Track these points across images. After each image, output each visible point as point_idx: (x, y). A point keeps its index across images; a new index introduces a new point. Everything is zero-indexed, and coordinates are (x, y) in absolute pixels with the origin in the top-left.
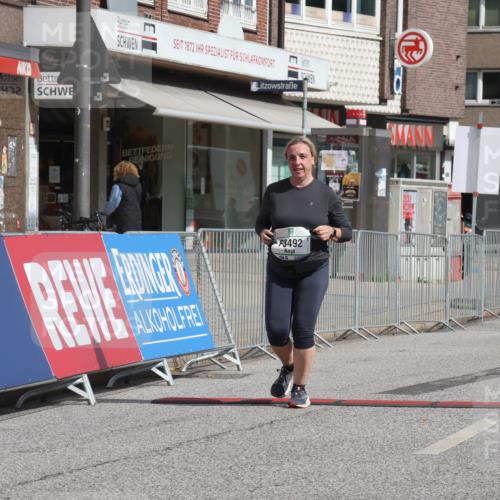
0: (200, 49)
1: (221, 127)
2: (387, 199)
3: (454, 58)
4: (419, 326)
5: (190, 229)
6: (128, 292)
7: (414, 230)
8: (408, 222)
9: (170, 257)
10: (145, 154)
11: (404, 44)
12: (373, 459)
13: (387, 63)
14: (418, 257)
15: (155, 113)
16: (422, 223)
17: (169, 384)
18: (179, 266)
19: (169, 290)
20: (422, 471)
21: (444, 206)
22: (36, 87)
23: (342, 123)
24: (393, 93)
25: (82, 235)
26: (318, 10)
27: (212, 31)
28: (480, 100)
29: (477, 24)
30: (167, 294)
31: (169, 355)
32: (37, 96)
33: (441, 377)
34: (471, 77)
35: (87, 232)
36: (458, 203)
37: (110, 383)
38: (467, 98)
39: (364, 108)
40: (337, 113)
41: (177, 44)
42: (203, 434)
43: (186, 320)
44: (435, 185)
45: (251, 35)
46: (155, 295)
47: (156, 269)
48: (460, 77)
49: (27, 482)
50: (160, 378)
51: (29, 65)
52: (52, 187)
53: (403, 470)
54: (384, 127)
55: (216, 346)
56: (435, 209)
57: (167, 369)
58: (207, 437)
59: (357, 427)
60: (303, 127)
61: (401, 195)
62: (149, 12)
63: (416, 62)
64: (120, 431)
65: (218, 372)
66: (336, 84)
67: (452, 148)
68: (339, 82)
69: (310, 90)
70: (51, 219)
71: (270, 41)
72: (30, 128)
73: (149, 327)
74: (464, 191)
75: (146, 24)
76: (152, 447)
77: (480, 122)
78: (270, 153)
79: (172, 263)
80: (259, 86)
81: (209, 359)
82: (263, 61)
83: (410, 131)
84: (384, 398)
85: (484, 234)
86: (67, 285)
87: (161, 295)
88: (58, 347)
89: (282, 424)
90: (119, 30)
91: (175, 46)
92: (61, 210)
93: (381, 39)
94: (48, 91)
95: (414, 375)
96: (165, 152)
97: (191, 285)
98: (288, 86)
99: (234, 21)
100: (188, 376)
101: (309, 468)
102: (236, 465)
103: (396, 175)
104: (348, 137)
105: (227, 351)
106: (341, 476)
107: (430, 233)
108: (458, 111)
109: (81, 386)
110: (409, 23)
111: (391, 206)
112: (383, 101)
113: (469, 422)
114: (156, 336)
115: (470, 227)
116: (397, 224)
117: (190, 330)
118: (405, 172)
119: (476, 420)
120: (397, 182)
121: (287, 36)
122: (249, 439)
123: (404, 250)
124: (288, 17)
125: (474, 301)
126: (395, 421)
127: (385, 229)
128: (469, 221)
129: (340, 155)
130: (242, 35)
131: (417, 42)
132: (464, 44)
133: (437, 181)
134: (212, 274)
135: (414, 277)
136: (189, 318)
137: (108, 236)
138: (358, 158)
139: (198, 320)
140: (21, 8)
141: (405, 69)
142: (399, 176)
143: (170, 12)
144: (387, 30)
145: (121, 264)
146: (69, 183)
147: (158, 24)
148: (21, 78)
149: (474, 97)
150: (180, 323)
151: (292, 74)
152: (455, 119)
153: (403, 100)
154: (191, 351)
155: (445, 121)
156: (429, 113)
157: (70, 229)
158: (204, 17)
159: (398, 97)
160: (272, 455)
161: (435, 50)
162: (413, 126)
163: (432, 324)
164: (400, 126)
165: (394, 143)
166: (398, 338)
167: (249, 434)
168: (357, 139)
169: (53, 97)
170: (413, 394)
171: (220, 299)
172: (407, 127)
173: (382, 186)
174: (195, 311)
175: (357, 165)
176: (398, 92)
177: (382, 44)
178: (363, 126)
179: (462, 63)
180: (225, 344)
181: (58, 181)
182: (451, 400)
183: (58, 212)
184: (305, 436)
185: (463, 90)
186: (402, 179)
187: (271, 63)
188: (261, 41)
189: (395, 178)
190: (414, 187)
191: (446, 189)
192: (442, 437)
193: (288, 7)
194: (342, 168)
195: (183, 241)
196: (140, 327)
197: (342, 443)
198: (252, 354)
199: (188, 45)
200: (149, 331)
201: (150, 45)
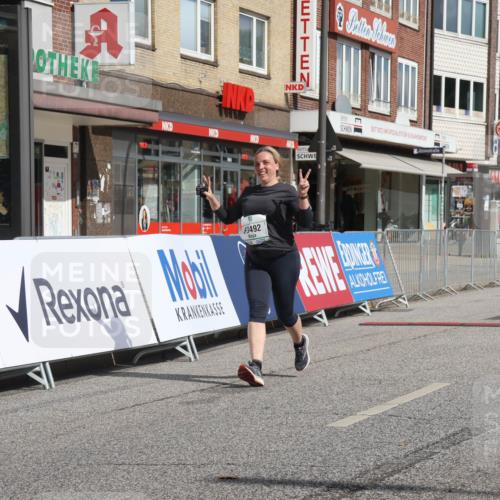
0: (386, 131)
1: (397, 174)
2: (489, 212)
5: (380, 230)
6: (346, 265)
9: (369, 245)
10: (355, 189)
11: (499, 127)
13: (489, 138)
15: (361, 167)
17: (368, 315)
18: (374, 250)
22: (297, 154)
23: (464, 170)
24: (493, 154)
25: (321, 234)
26: (451, 109)
27: (393, 122)
31: (368, 299)
32: (297, 159)
35: (323, 232)
37: (336, 315)
39: (477, 162)
40: (461, 165)
41: (373, 129)
42: (388, 342)
43: (378, 280)
45: (414, 123)
47: (361, 252)
50: (363, 312)
51: (293, 142)
54: (488, 173)
55: (395, 294)
57: (367, 307)
58: (390, 344)
60: (443, 173)
61: (497, 210)
62: (358, 112)
65: (395, 308)
66: (461, 149)
68: (463, 148)
69: (447, 153)
71: (424, 126)
73: (357, 283)
75: (356, 119)
76: (359, 349)
78: (424, 188)
79: (370, 249)
80: (418, 151)
81: (391, 301)
82: (420, 137)
84: (488, 322)
86: (313, 261)
87: (363, 266)
88: (308, 294)
89: (431, 337)
90: (341, 122)
93: (486, 124)
94: (303, 156)
96: (366, 188)
97: (381, 261)
98: (434, 151)
99: (405, 115)
100: (379, 310)
103: (494, 199)
104: (467, 178)
105: (400, 297)
109: (321, 316)
111: (491, 217)
112: (487, 158)
114: (361, 288)
116: (495, 226)
117: (380, 285)
120: (495, 203)
121: (434, 124)
124: (434, 113)
127: (488, 228)
129: (463, 188)
130: (409, 122)
134: (392, 255)
136: (380, 278)
137: (334, 234)
138: (473, 190)
139: (385, 280)
140: (288, 112)
143: (370, 112)
144: (490, 119)
147: (363, 118)
148: (289, 149)
150: (375, 282)
151: (437, 144)
154: (381, 296)
158: (388, 114)
159: (496, 156)
164: (497, 172)
165: (493, 181)
167: (413, 342)
168: (472, 179)
169: (308, 159)
171: (396, 268)
173: (486, 204)
174: (383, 275)
175: (472, 193)
176: (496, 153)
177: (487, 127)
178: (476, 172)
180: (400, 293)
186: (498, 201)
187: (425, 138)
188: (419, 126)
193: (434, 107)
194: (464, 195)
195: (376, 236)
196: (352, 284)
197: (464, 347)
198: (414, 298)
199: (380, 130)
200: (357, 286)
201: (358, 130)
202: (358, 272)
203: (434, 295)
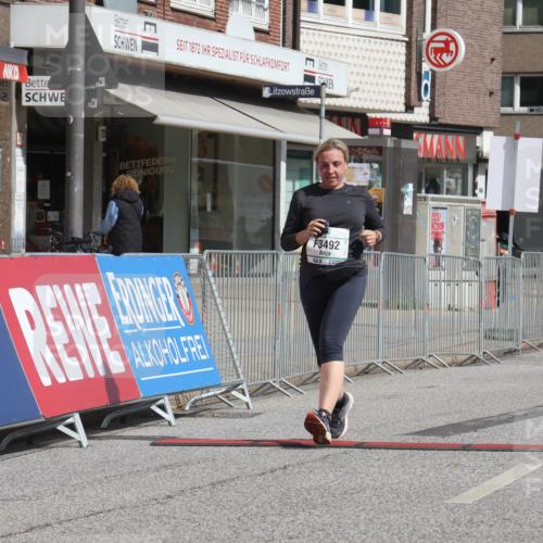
0: (206, 50)
1: (229, 137)
2: (413, 217)
3: (489, 61)
4: (449, 359)
5: (195, 251)
6: (124, 321)
7: (443, 252)
8: (437, 243)
9: (172, 282)
10: (145, 167)
11: (433, 45)
12: (399, 508)
13: (414, 67)
14: (449, 282)
15: (156, 122)
16: (453, 245)
17: (170, 424)
18: (182, 292)
19: (170, 318)
20: (454, 522)
21: (477, 225)
22: (24, 93)
23: (363, 132)
24: (420, 99)
25: (73, 257)
26: (338, 8)
27: (220, 31)
28: (518, 108)
29: (514, 23)
30: (168, 323)
31: (170, 391)
32: (24, 103)
33: (475, 417)
34: (507, 81)
35: (80, 254)
36: (493, 221)
37: (105, 424)
38: (503, 106)
39: (388, 116)
40: (358, 121)
41: (181, 45)
42: (208, 480)
43: (189, 352)
44: (467, 201)
45: (263, 35)
46: (155, 324)
47: (157, 295)
48: (495, 82)
49: (10, 535)
50: (160, 418)
51: (16, 68)
52: (41, 204)
53: (432, 522)
54: (411, 138)
55: (223, 381)
56: (467, 228)
57: (169, 407)
58: (213, 484)
59: (380, 473)
60: (320, 137)
61: (430, 212)
62: (150, 10)
63: (446, 65)
64: (115, 476)
65: (226, 411)
66: (357, 89)
67: (486, 161)
68: (361, 87)
69: (329, 96)
70: (40, 239)
71: (284, 42)
72: (17, 138)
73: (147, 359)
74: (500, 209)
75: (146, 23)
76: (151, 495)
77: (517, 131)
78: (283, 166)
79: (174, 289)
80: (272, 92)
81: (216, 396)
82: (276, 64)
83: (439, 141)
84: (410, 440)
85: (522, 256)
86: (57, 313)
87: (161, 324)
89: (296, 470)
90: (116, 29)
91: (179, 47)
92: (50, 230)
93: (407, 39)
94: (37, 97)
95: (444, 414)
96: (168, 165)
97: (196, 314)
98: (304, 92)
99: (244, 20)
100: (192, 415)
101: (327, 519)
102: (245, 514)
103: (423, 191)
104: (370, 148)
105: (235, 387)
106: (362, 527)
107: (461, 254)
108: (493, 120)
109: (72, 427)
110: (439, 22)
111: (418, 225)
112: (409, 108)
113: (505, 467)
114: (154, 370)
115: (507, 249)
116: (425, 245)
117: (194, 363)
118: (434, 187)
119: (513, 466)
120: (425, 199)
121: (304, 37)
122: (259, 486)
123: (433, 275)
124: (304, 16)
125: (511, 331)
126: (423, 466)
127: (412, 251)
128: (506, 242)
129: (361, 168)
130: (252, 35)
131: (447, 43)
132: (499, 45)
133: (470, 197)
134: (219, 301)
135: (444, 305)
136: (193, 350)
137: (102, 258)
138: (382, 171)
139: (204, 353)
140: (8, 5)
141: (434, 73)
142: (427, 192)
143: (173, 10)
144: (414, 30)
145: (117, 289)
146: (60, 200)
147: (159, 23)
148: (7, 82)
149: (511, 104)
150: (183, 356)
151: (308, 78)
152: (489, 129)
153: (432, 107)
154: (196, 386)
155: (478, 130)
156: (460, 121)
157: (61, 250)
158: (211, 15)
159: (426, 104)
160: (286, 504)
161: (467, 52)
162: (443, 137)
163: (464, 358)
164: (429, 136)
165: (421, 155)
166: (427, 372)
167: (260, 480)
168: (380, 150)
169: (48, 103)
170: (443, 436)
171: (227, 329)
172: (436, 137)
173: (408, 202)
174: (199, 342)
175: (380, 179)
176: (426, 98)
177: (409, 45)
178: (387, 136)
179: (497, 67)
180: (234, 380)
181: (47, 197)
182: (485, 442)
183: (47, 231)
184: (322, 482)
185: (498, 96)
186: (430, 196)
187: (285, 66)
188: (274, 42)
189: (423, 194)
190: (443, 204)
191: (479, 206)
192: (476, 484)
193: (304, 4)
194: (364, 183)
195: (187, 264)
196: (137, 360)
197: (363, 490)
198: (263, 391)
199: (194, 46)
200: (148, 364)
201: (151, 46)
202: (150, 336)
203: (304, 383)
